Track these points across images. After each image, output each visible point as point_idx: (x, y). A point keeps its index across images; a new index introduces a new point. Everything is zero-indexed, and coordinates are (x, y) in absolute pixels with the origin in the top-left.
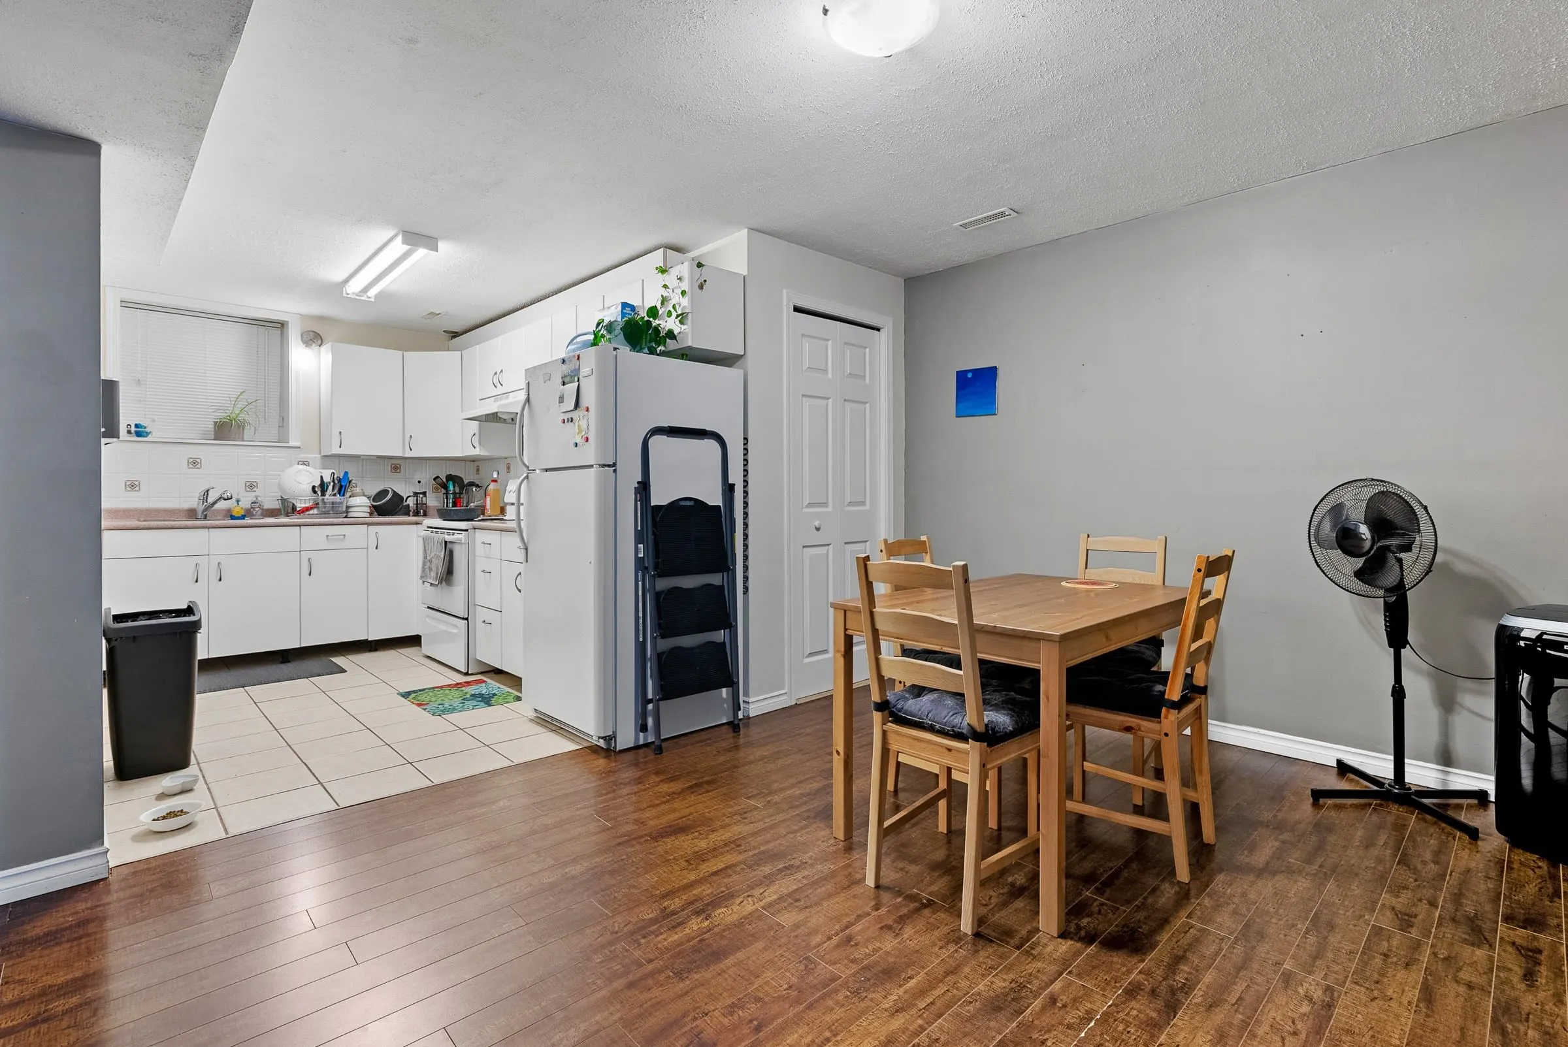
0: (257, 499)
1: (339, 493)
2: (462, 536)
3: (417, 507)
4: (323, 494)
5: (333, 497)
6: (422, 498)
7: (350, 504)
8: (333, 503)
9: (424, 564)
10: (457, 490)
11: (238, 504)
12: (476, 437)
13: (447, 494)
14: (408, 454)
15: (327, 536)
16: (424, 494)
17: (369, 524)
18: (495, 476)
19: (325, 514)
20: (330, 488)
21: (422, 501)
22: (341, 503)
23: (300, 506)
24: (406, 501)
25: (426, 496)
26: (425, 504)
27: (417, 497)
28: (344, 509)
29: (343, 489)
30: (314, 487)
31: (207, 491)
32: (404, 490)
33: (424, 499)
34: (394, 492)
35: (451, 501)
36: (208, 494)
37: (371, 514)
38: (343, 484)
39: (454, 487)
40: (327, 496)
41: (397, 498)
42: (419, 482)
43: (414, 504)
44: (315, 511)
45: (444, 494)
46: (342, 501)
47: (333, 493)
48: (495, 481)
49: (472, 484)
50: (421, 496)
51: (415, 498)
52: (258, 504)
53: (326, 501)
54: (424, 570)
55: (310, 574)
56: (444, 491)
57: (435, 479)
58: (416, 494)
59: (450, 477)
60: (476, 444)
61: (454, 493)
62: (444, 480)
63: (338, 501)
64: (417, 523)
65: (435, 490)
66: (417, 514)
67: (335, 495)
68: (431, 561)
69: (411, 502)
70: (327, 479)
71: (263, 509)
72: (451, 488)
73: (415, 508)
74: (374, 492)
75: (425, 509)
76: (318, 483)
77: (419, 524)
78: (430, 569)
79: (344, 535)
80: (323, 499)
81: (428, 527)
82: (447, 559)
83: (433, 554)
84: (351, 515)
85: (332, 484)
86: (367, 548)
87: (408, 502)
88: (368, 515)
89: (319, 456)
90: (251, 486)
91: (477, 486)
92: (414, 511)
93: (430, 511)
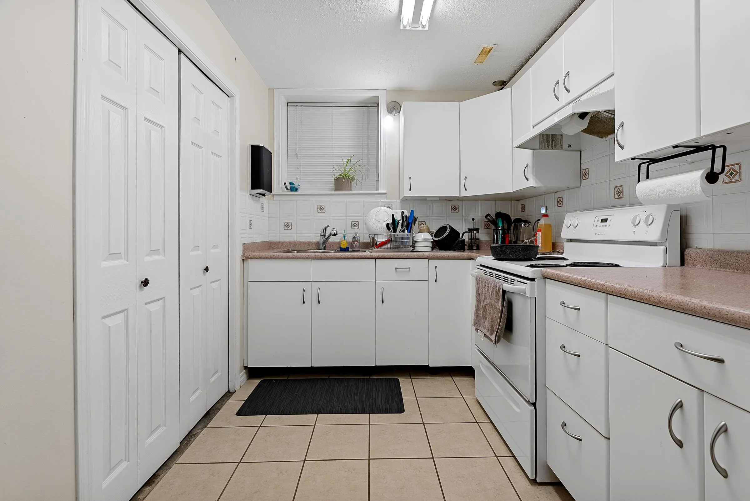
0: (356, 235)
1: (407, 229)
2: (527, 287)
3: (471, 241)
4: (395, 231)
5: (402, 233)
6: (475, 234)
7: (416, 239)
8: (402, 238)
9: (477, 309)
10: (506, 226)
11: (344, 239)
12: (530, 168)
13: (496, 230)
14: (464, 194)
15: (396, 268)
16: (477, 230)
17: (429, 258)
18: (543, 211)
19: (397, 248)
20: (400, 225)
21: (475, 236)
22: (408, 238)
23: (379, 240)
24: (462, 237)
25: (478, 232)
26: (479, 239)
27: (472, 232)
28: (411, 244)
29: (410, 225)
30: (388, 225)
31: (325, 229)
32: (461, 227)
33: (477, 234)
34: (452, 229)
35: (500, 237)
36: (326, 231)
37: (433, 248)
38: (410, 221)
39: (503, 224)
40: (397, 232)
41: (454, 233)
42: (473, 219)
43: (469, 239)
44: (389, 246)
45: (493, 230)
46: (409, 236)
47: (402, 230)
48: (546, 216)
49: (519, 220)
50: (475, 232)
51: (470, 234)
52: (356, 239)
53: (396, 236)
54: (477, 316)
55: (383, 302)
56: (493, 227)
57: (486, 217)
58: (470, 230)
59: (499, 215)
60: (530, 176)
61: (503, 229)
62: (494, 218)
63: (406, 236)
64: (471, 259)
65: (487, 226)
66: (471, 248)
67: (403, 231)
68: (485, 308)
69: (466, 237)
70: (398, 217)
71: (359, 243)
72: (500, 224)
73: (470, 243)
74: (435, 229)
75: (478, 243)
76: (390, 221)
77: (473, 259)
78: (485, 317)
79: (409, 268)
80: (394, 235)
81: (482, 266)
82: (505, 314)
83: (487, 302)
84: (417, 249)
85: (401, 221)
86: (428, 281)
87: (464, 238)
88: (430, 249)
89: (399, 200)
90: (355, 225)
91: (526, 222)
92: (469, 245)
93: (483, 246)
